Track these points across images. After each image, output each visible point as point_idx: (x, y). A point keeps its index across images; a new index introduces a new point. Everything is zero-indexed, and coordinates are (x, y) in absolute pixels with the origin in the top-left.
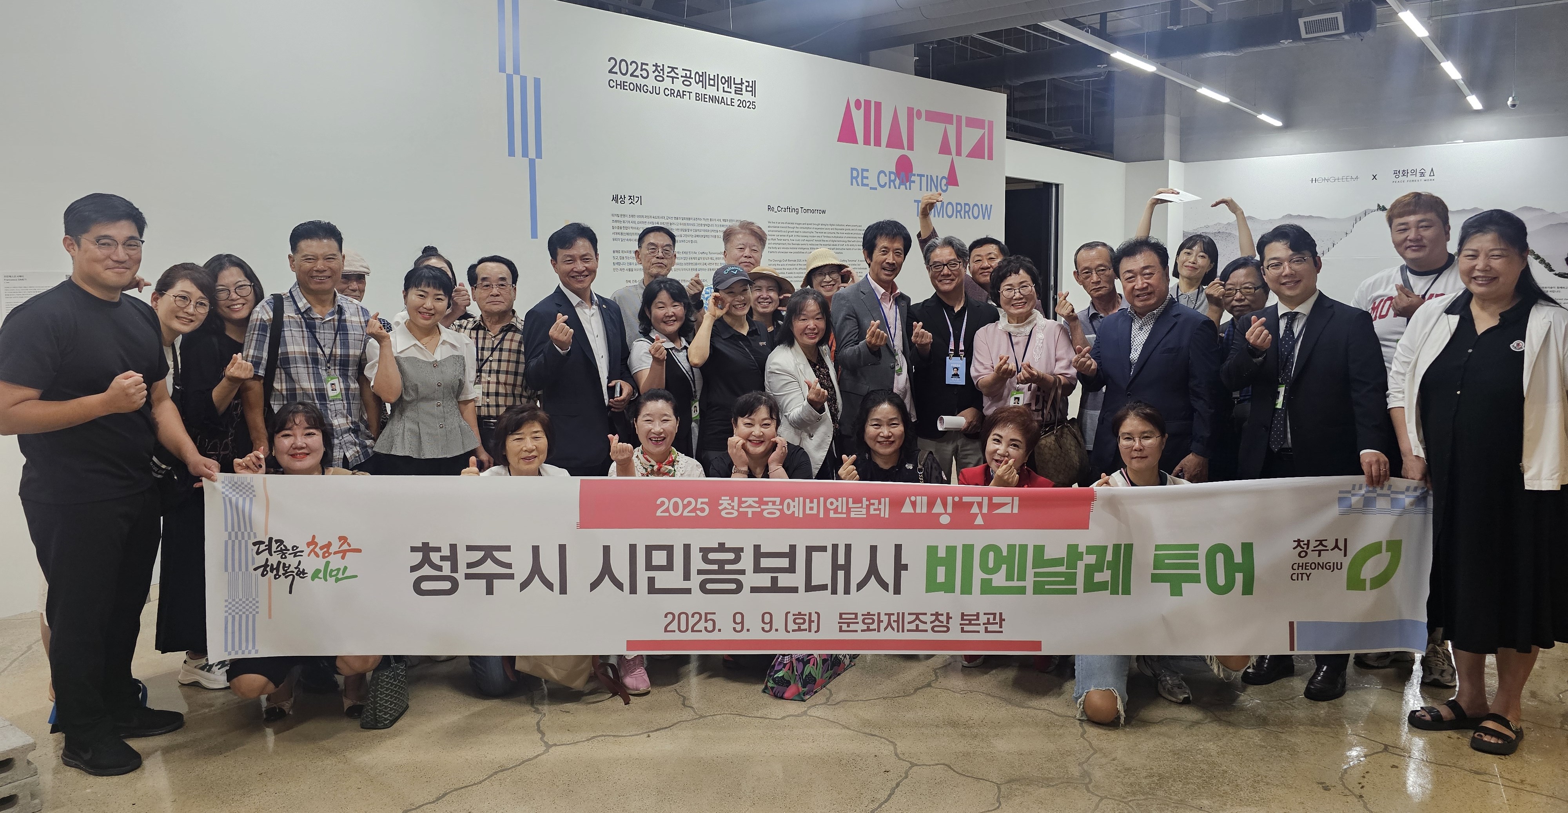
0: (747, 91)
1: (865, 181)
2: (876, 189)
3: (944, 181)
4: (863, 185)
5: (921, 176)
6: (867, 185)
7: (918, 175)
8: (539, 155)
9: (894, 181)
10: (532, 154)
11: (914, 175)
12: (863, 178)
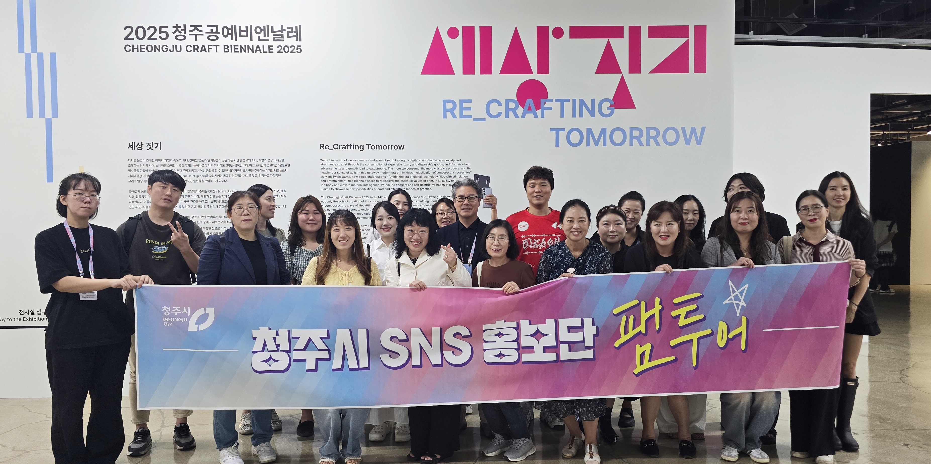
0: (289, 36)
1: (465, 113)
2: (484, 120)
3: (607, 104)
4: (462, 116)
5: (562, 102)
6: (470, 117)
7: (557, 101)
8: (55, 114)
9: (514, 110)
10: (48, 113)
11: (551, 101)
12: (462, 109)
